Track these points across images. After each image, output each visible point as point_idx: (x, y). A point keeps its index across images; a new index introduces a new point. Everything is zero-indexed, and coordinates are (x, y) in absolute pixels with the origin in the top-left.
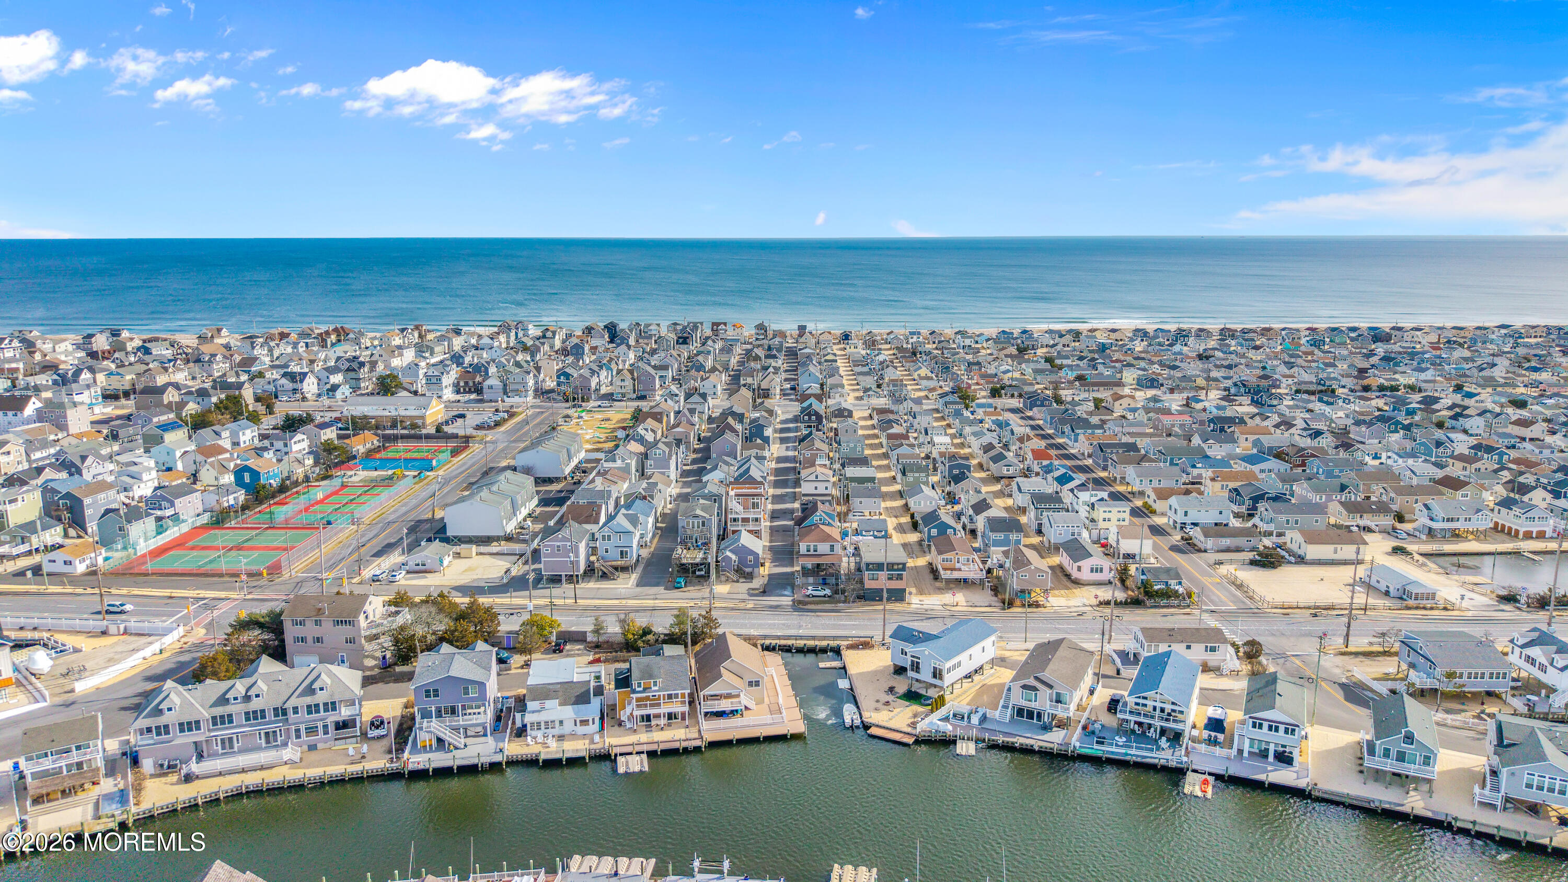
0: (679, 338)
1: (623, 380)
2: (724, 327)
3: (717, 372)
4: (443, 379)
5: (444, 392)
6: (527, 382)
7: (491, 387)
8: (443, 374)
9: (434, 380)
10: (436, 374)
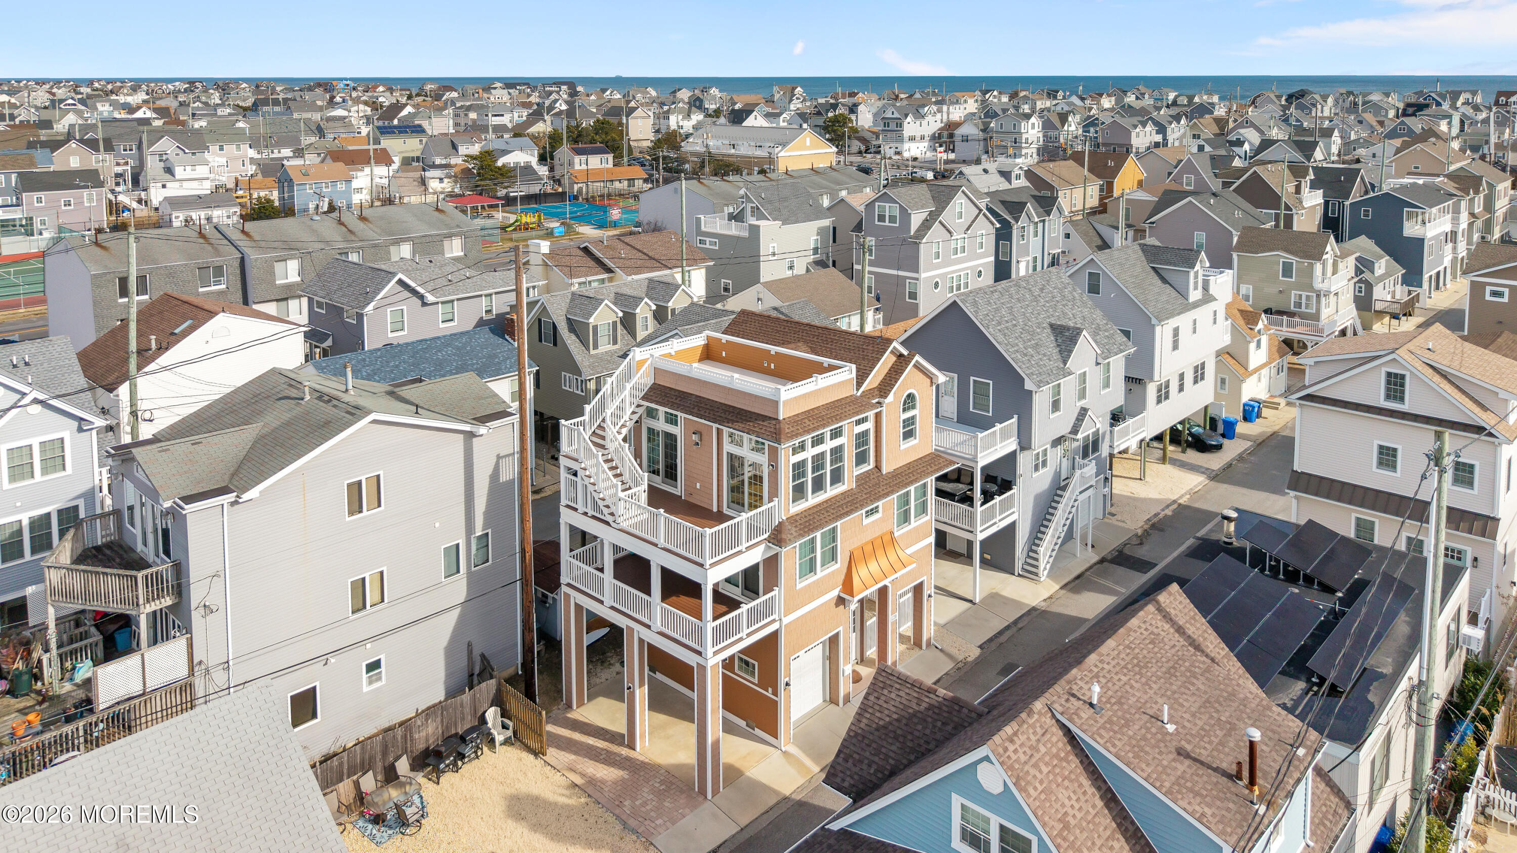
4: (905, 124)
5: (906, 146)
6: (1023, 131)
7: (966, 139)
8: (906, 116)
9: (893, 126)
10: (896, 115)
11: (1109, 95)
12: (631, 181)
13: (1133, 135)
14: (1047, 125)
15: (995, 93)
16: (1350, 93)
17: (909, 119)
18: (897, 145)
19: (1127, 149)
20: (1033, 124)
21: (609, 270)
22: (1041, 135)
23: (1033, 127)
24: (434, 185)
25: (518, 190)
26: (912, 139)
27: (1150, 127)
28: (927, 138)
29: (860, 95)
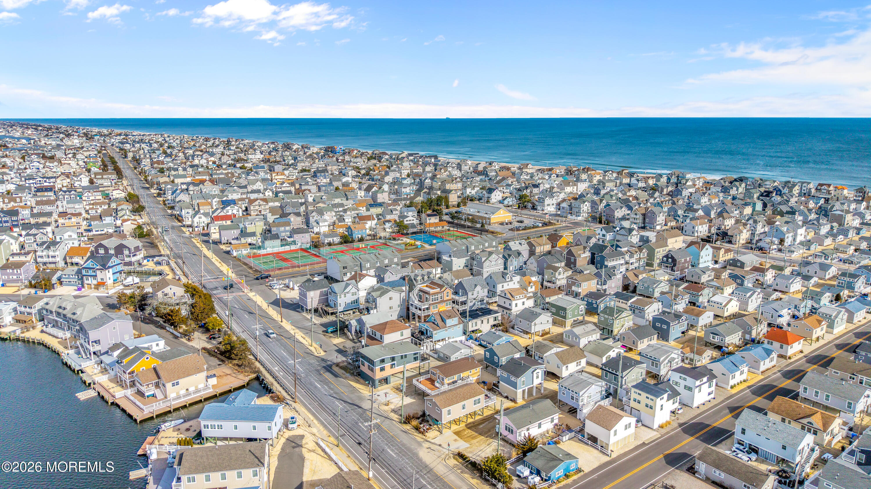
5: (546, 208)
6: (582, 207)
12: (443, 227)
17: (547, 198)
20: (586, 205)
24: (388, 230)
25: (411, 230)
28: (555, 205)
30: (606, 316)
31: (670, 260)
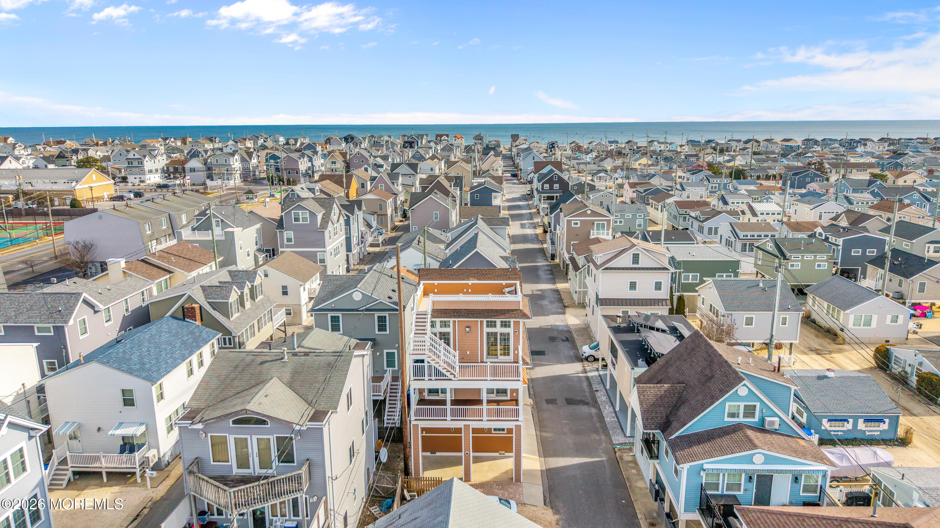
0: (406, 142)
1: (334, 163)
2: (446, 138)
3: (436, 160)
4: (145, 162)
5: (148, 176)
6: (231, 164)
7: (193, 170)
8: (145, 156)
9: (135, 164)
10: (137, 156)
11: (249, 140)
13: (300, 163)
14: (243, 160)
15: (172, 139)
16: (372, 136)
17: (147, 159)
18: (140, 176)
19: (297, 171)
20: (236, 159)
21: (170, 272)
22: (240, 165)
23: (236, 162)
26: (150, 171)
27: (306, 159)
28: (159, 171)
29: (68, 142)
30: (809, 257)
31: (556, 186)
